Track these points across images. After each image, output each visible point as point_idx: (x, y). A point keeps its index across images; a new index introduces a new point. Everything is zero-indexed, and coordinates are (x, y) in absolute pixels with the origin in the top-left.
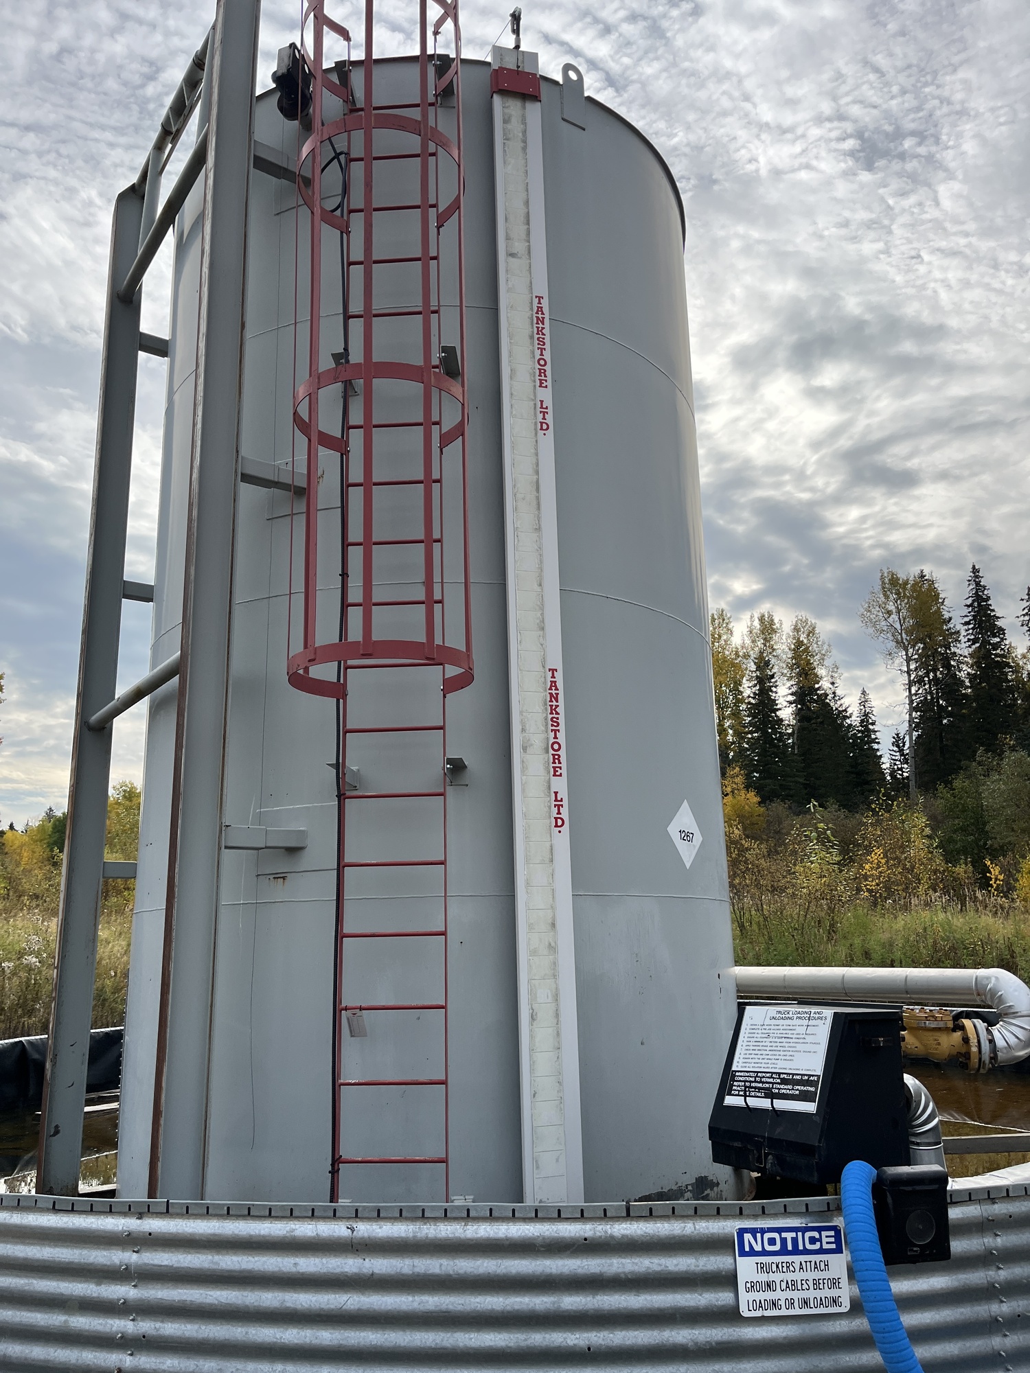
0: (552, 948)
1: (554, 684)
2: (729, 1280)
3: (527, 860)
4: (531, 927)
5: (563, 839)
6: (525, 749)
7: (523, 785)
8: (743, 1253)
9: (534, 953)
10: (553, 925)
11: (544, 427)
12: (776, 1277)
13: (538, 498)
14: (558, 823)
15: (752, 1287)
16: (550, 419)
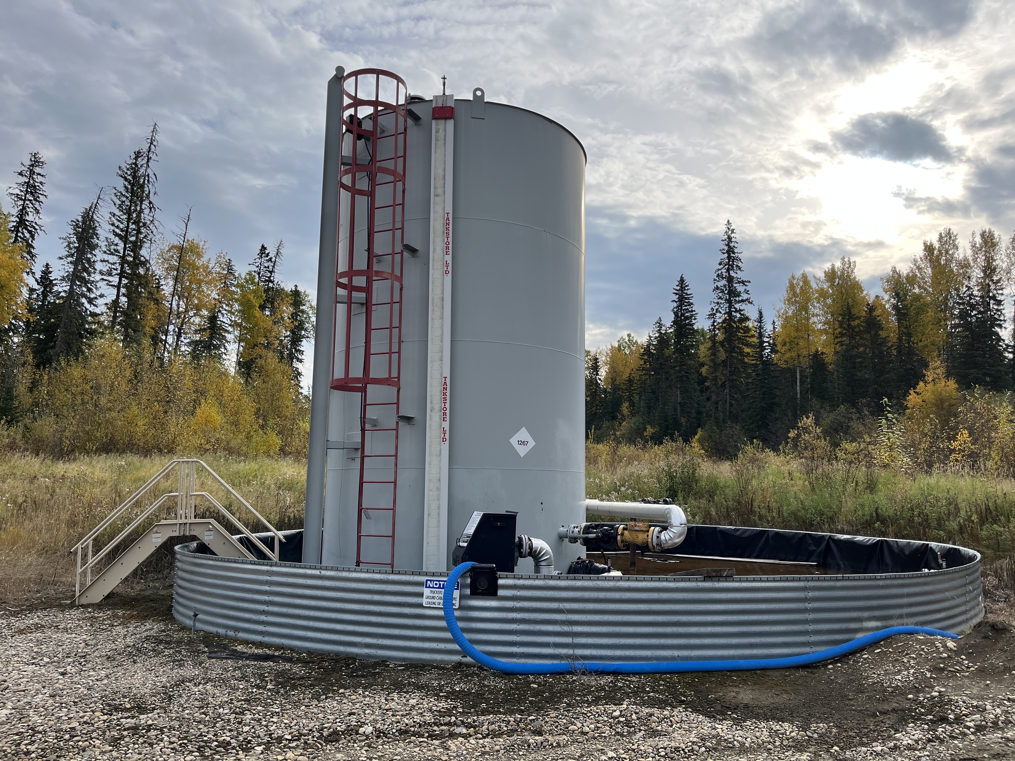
0: (438, 489)
1: (445, 383)
2: (421, 595)
3: (430, 455)
4: (430, 480)
5: (446, 447)
6: (431, 411)
7: (430, 425)
8: (426, 587)
9: (430, 490)
10: (439, 480)
11: (447, 272)
12: (436, 595)
13: (443, 305)
14: (444, 440)
15: (428, 597)
16: (450, 269)
